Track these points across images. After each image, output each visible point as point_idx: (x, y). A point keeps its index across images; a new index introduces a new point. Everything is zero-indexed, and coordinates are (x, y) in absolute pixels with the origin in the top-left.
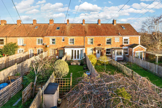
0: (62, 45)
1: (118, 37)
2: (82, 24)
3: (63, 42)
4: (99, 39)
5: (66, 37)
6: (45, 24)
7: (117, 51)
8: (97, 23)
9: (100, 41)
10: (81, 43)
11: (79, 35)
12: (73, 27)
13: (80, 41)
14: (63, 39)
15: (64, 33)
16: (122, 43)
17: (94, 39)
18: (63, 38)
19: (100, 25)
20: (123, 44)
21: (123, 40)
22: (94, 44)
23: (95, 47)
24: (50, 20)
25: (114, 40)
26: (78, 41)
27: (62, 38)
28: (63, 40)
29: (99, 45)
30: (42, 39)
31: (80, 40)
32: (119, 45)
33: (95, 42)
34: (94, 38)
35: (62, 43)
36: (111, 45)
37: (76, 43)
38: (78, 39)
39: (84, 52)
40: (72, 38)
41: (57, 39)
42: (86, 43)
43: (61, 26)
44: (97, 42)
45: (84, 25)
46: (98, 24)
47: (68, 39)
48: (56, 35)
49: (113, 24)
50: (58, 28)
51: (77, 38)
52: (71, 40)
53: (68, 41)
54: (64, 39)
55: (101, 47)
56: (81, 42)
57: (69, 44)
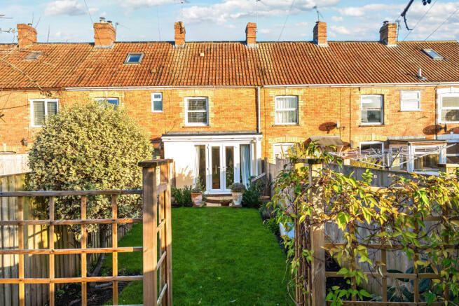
0: (152, 130)
1: (413, 89)
2: (245, 43)
3: (155, 114)
4: (327, 99)
5: (169, 88)
6: (72, 47)
7: (417, 150)
8: (312, 40)
9: (329, 110)
10: (240, 119)
11: (233, 81)
12: (202, 54)
13: (238, 109)
14: (153, 99)
15: (159, 74)
16: (436, 116)
17: (303, 97)
18: (156, 96)
19: (322, 44)
20: (441, 121)
21: (440, 101)
22: (302, 122)
23: (310, 136)
24: (96, 26)
25: (397, 104)
26: (228, 110)
27: (153, 95)
28: (159, 106)
29: (328, 127)
30: (57, 100)
31: (237, 105)
32: (421, 125)
33: (306, 112)
34: (301, 93)
35: (154, 121)
36: (383, 124)
37: (216, 120)
38: (226, 100)
39: (258, 155)
40: (199, 93)
41: (125, 99)
42: (267, 117)
43: (149, 52)
44: (317, 113)
45: (251, 45)
46: (315, 42)
47: (180, 99)
48: (122, 83)
49: (384, 41)
50: (134, 60)
51: (222, 97)
52: (192, 104)
53: (180, 110)
54: (159, 100)
55: (338, 136)
56: (241, 113)
57: (187, 124)
